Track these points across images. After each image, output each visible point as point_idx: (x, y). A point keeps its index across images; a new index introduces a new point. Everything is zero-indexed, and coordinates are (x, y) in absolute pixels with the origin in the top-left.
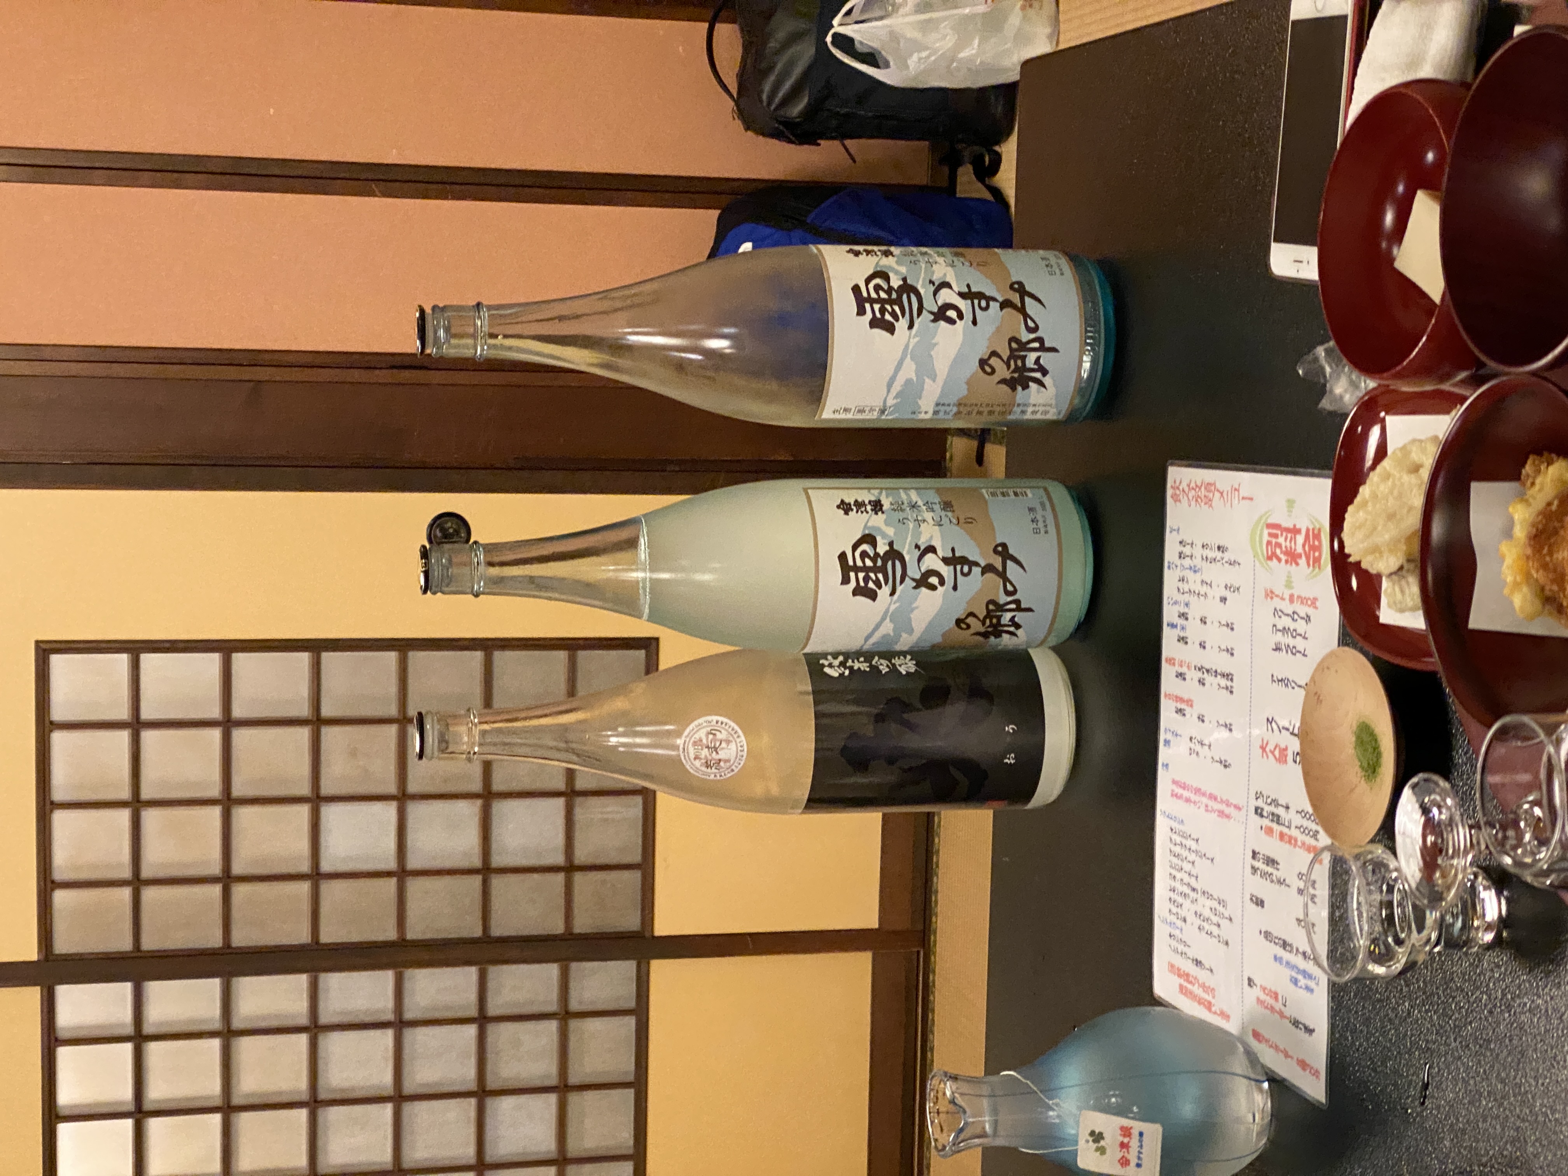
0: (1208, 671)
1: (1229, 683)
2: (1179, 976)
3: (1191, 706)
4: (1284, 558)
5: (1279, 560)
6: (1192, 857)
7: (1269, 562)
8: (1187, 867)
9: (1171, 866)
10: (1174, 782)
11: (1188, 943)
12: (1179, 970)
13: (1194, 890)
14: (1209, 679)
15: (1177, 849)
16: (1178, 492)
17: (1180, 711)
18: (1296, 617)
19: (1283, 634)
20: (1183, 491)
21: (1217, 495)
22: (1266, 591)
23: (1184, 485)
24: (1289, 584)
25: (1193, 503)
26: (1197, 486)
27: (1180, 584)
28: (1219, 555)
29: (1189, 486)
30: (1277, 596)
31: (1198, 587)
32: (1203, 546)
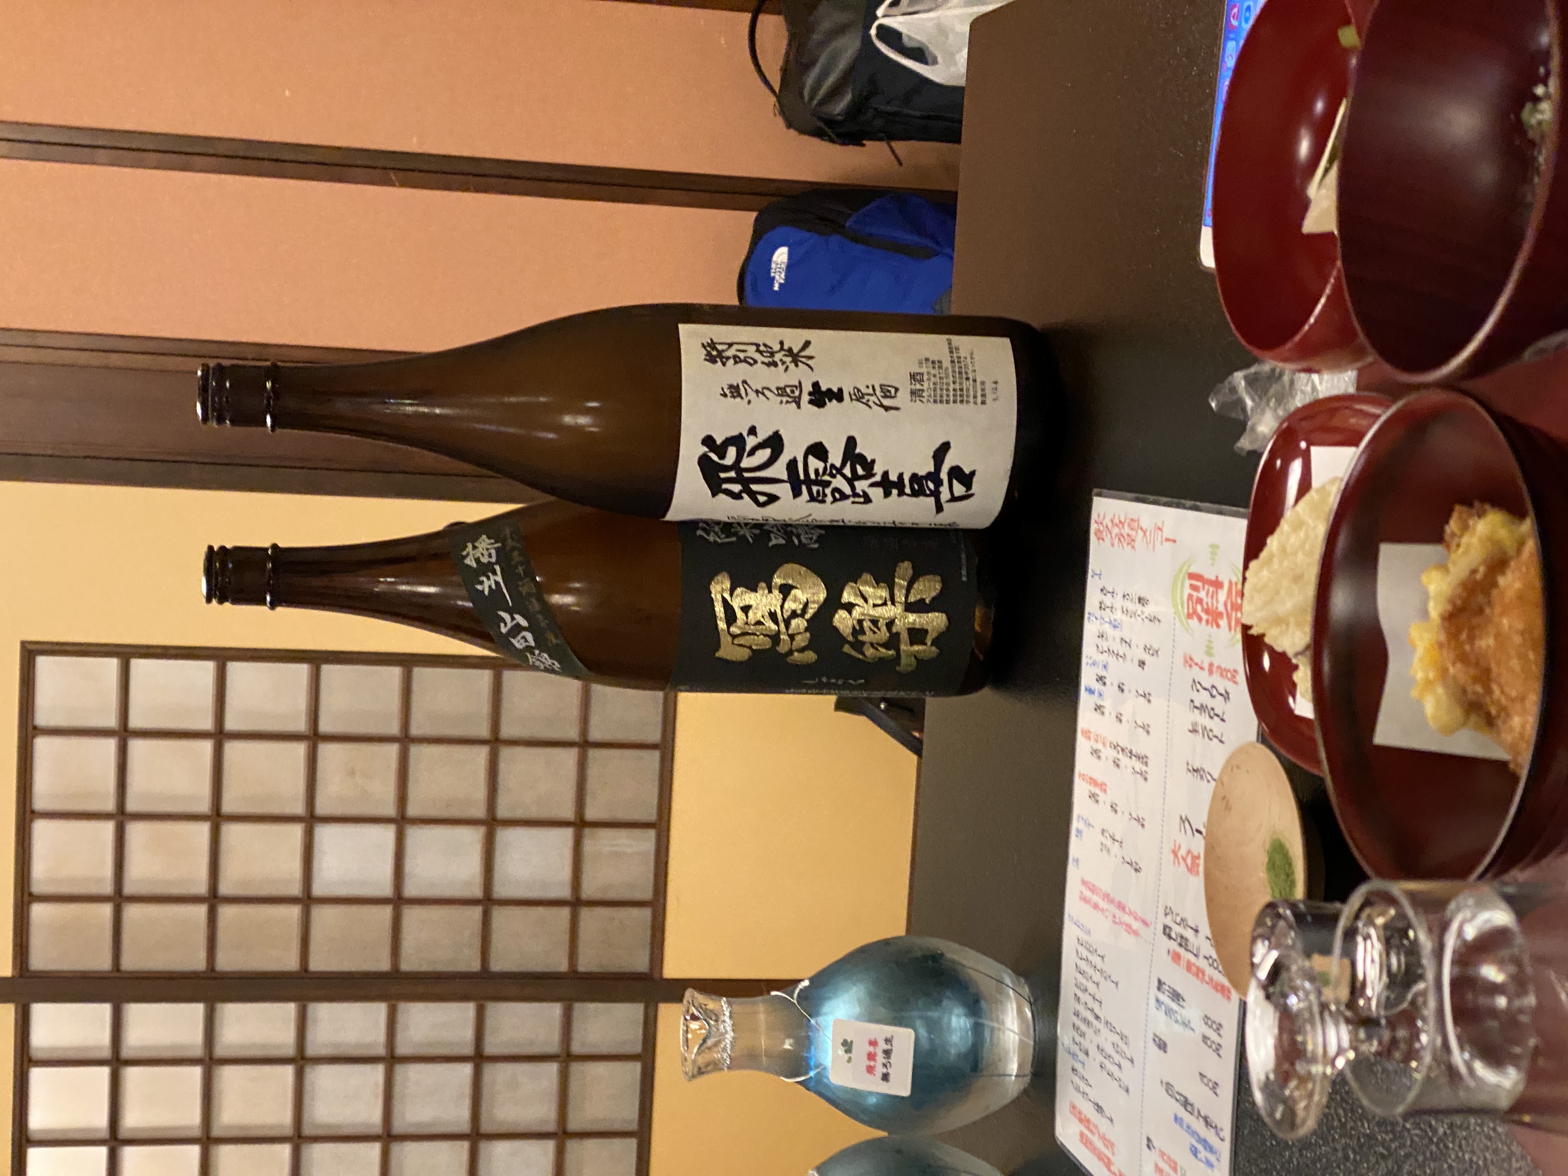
0: (1123, 750)
1: (1144, 768)
2: (1081, 1121)
3: (1105, 791)
4: (1204, 616)
5: (1200, 619)
6: (1097, 977)
7: (1190, 621)
8: (1092, 988)
9: (1076, 985)
10: (1084, 883)
11: (1091, 1082)
12: (1080, 1113)
13: (1097, 1017)
14: (1124, 760)
15: (1083, 965)
16: (1101, 529)
17: (1093, 796)
18: (1215, 693)
19: (1201, 713)
20: (1107, 527)
21: (1140, 533)
22: (1185, 657)
23: (1108, 520)
24: (1208, 651)
25: (1116, 542)
26: (1120, 521)
27: (1100, 642)
28: (1139, 608)
29: (1112, 520)
30: (1196, 664)
31: (1117, 647)
32: (1124, 596)
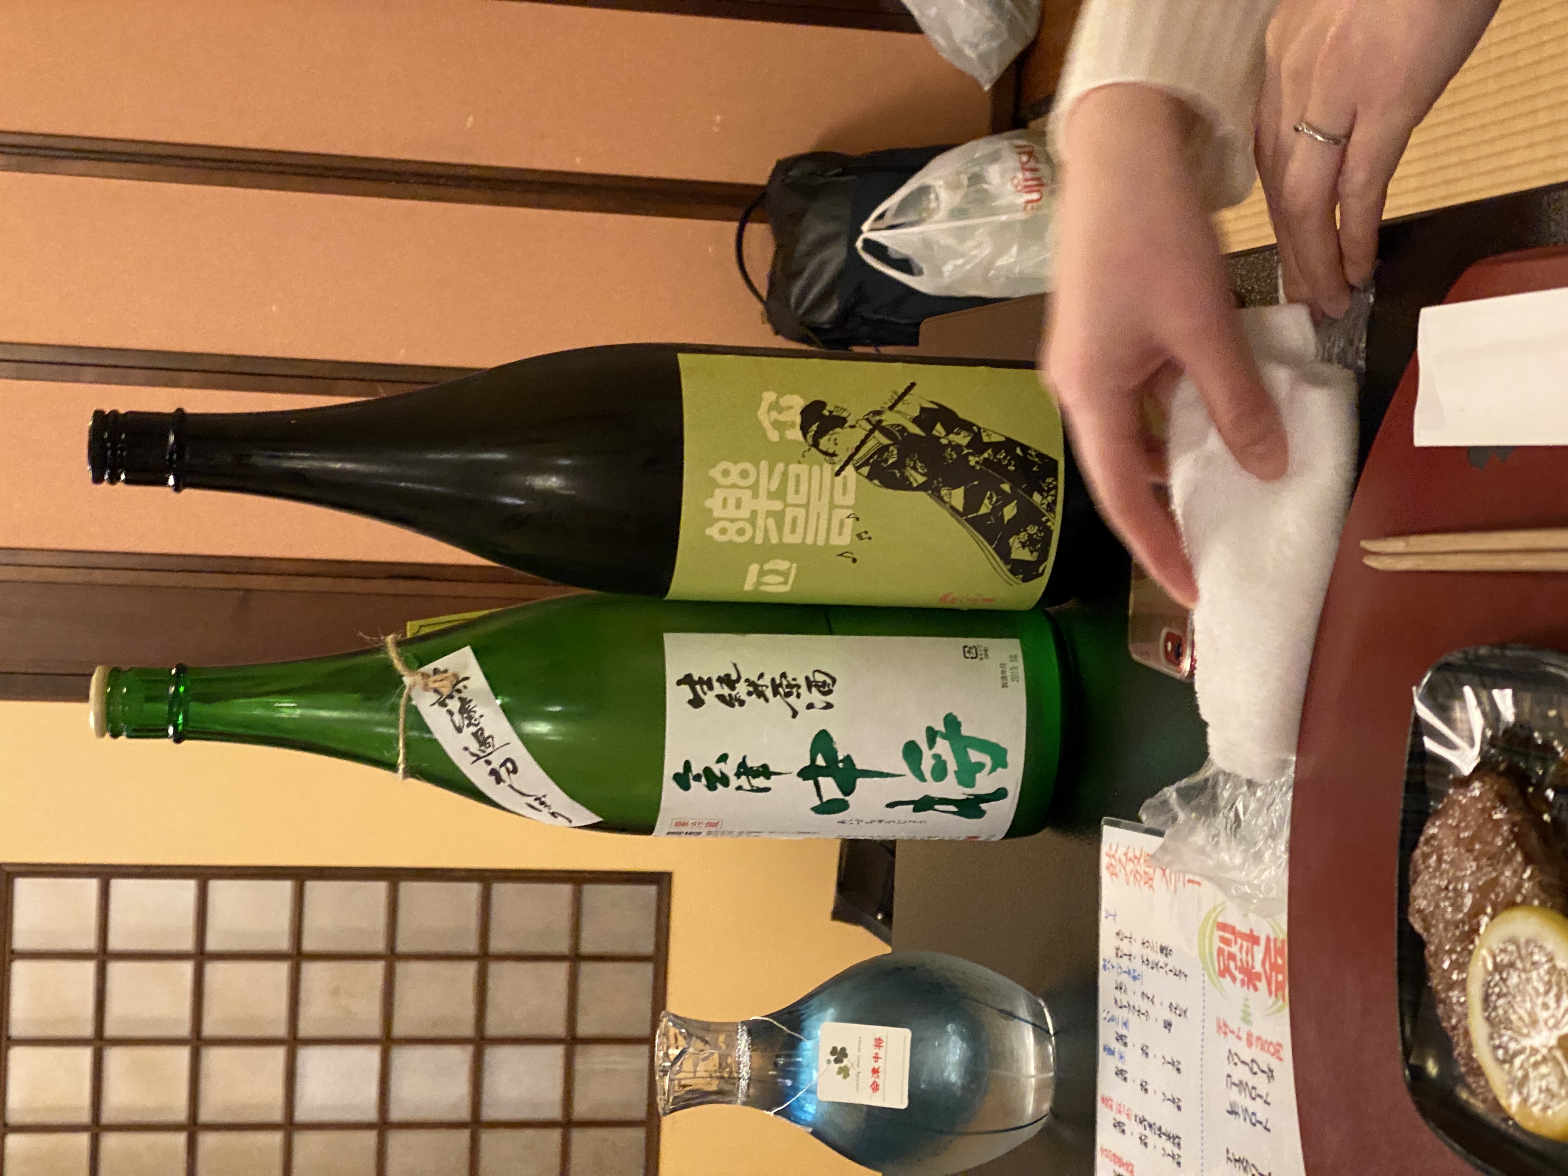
0: (1150, 1126)
1: (1176, 1150)
3: (1131, 1173)
4: (1239, 977)
5: (1234, 979)
7: (1222, 979)
14: (1152, 1138)
16: (1114, 862)
18: (1255, 1069)
19: (1240, 1091)
20: (1120, 861)
21: (1159, 872)
22: (1218, 1022)
23: (1120, 854)
24: (1246, 1018)
25: (1132, 879)
26: (1135, 857)
27: (1118, 994)
28: (1161, 959)
29: (1126, 854)
30: (1232, 1032)
31: (1138, 1001)
32: (1143, 944)
